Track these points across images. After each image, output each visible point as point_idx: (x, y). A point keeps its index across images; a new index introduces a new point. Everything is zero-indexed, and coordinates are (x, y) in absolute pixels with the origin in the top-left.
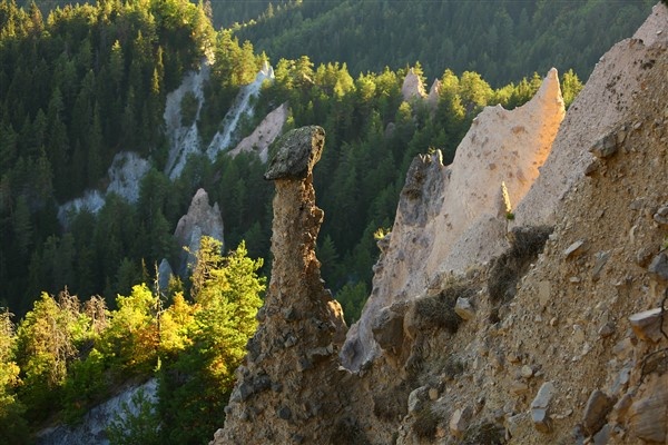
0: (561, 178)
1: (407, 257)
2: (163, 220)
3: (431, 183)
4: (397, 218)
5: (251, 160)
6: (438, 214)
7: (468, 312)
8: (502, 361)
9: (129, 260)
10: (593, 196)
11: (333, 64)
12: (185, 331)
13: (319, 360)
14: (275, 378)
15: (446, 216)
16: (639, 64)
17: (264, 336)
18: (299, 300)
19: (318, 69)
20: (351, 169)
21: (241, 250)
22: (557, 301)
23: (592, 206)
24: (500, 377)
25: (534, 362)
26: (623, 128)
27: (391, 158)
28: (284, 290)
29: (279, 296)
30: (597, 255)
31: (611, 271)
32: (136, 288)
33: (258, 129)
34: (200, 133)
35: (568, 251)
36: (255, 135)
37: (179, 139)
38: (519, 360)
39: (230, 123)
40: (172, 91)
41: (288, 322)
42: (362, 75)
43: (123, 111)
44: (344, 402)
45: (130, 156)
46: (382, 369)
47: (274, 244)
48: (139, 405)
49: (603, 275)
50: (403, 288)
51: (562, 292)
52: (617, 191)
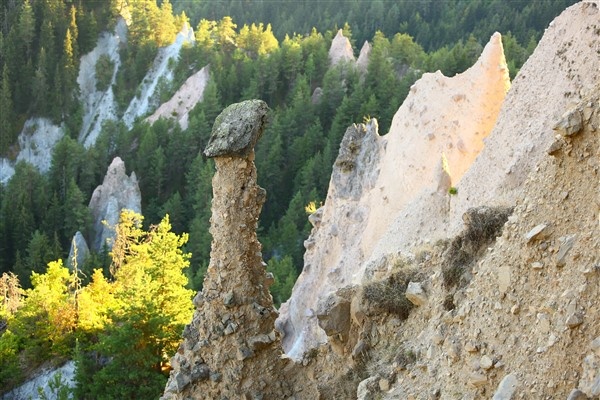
0: (507, 151)
1: (340, 232)
2: (77, 191)
3: (366, 154)
4: (330, 191)
5: (170, 127)
6: (373, 187)
7: (420, 297)
8: (458, 350)
9: (41, 233)
10: (557, 177)
11: (257, 25)
12: (105, 311)
13: (261, 348)
14: (213, 367)
15: (382, 189)
16: (592, 30)
17: (202, 322)
18: (240, 285)
19: (241, 32)
20: (276, 136)
21: (165, 225)
22: (518, 288)
23: (555, 186)
24: (456, 367)
25: (493, 352)
26: (590, 104)
27: (319, 125)
28: (224, 274)
29: (219, 281)
30: (561, 239)
31: (577, 257)
32: (52, 265)
33: (178, 94)
34: (116, 98)
35: (530, 235)
36: (174, 101)
37: (94, 105)
38: (478, 350)
39: (148, 88)
40: (86, 53)
41: (228, 308)
42: (287, 37)
43: (34, 75)
44: (287, 392)
45: (41, 122)
46: (328, 357)
47: (213, 225)
48: (56, 390)
49: (569, 260)
50: (337, 265)
51: (523, 279)
52: (583, 171)
